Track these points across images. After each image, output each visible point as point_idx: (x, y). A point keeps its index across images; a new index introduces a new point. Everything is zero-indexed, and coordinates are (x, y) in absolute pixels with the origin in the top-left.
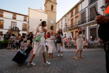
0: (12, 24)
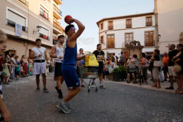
0: (126, 38)
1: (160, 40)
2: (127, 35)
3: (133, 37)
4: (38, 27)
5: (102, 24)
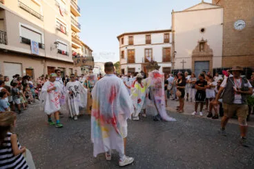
0: (145, 53)
1: (176, 56)
2: (147, 51)
3: (152, 53)
4: (56, 43)
5: (122, 39)
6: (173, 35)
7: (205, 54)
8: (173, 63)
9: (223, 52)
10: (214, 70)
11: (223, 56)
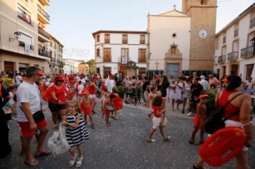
0: (122, 53)
1: (151, 58)
2: (123, 51)
3: (128, 53)
5: (98, 36)
6: (149, 37)
7: (176, 57)
8: (148, 64)
9: (190, 56)
10: (183, 72)
11: (190, 60)
